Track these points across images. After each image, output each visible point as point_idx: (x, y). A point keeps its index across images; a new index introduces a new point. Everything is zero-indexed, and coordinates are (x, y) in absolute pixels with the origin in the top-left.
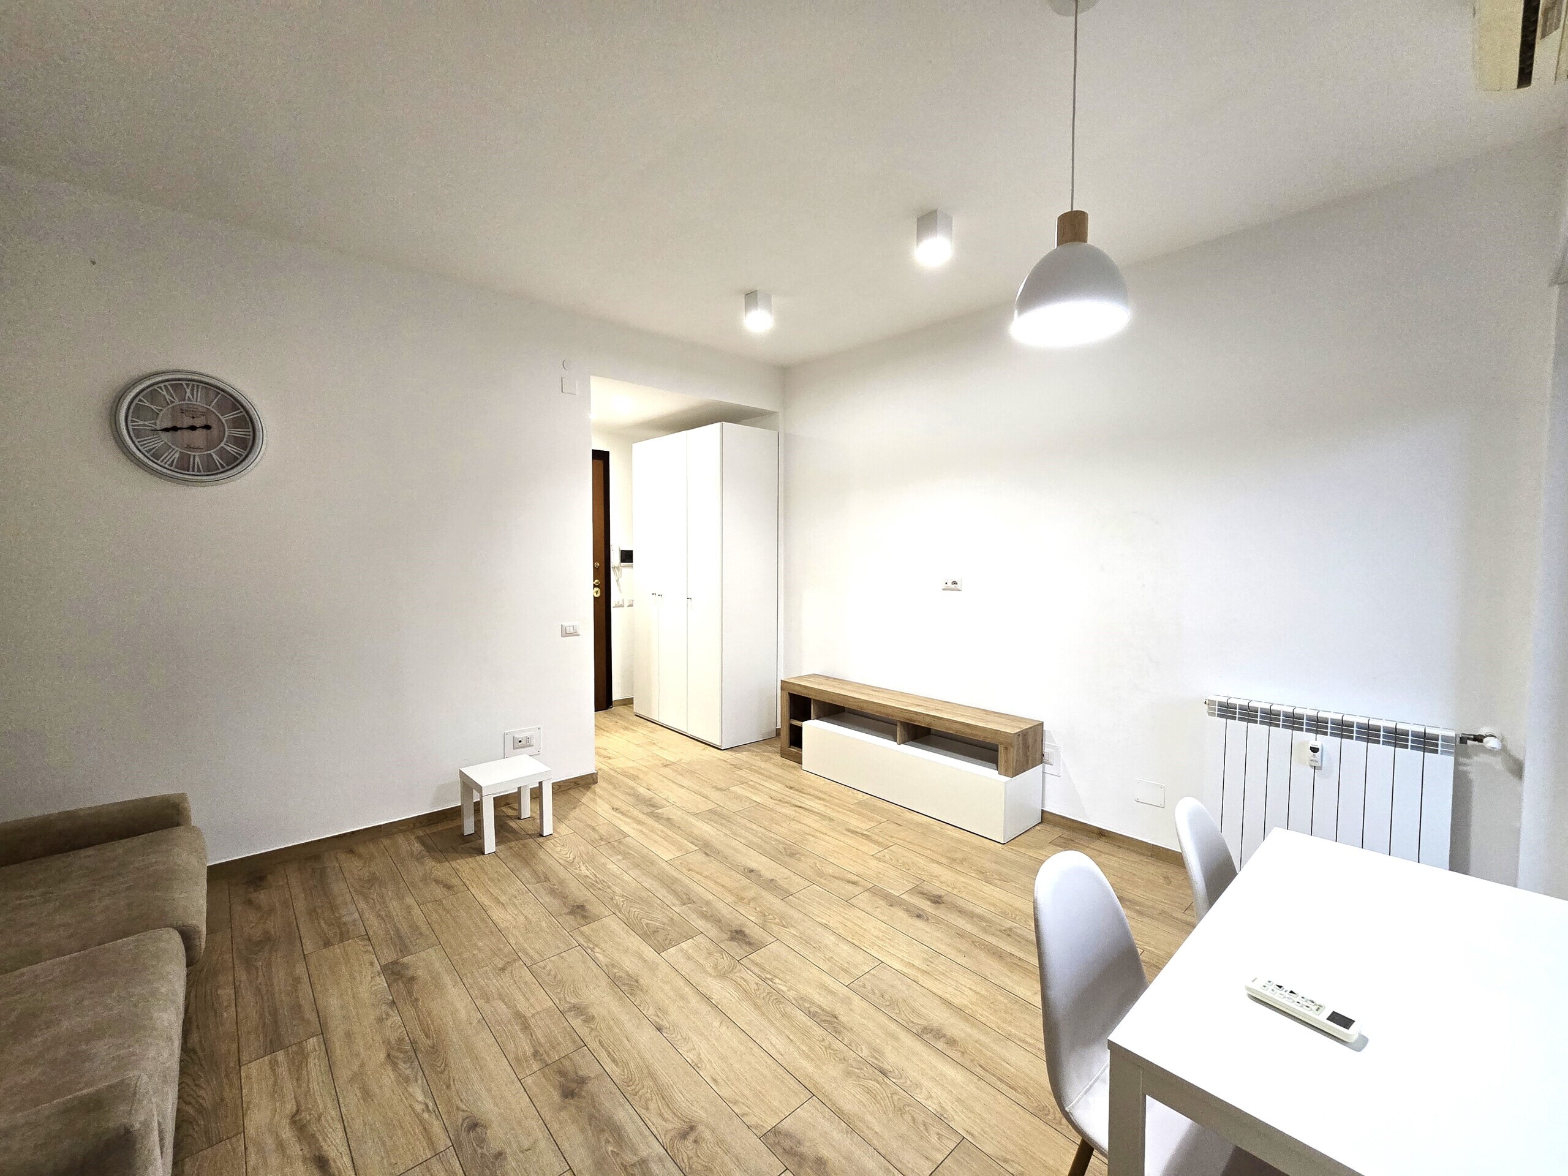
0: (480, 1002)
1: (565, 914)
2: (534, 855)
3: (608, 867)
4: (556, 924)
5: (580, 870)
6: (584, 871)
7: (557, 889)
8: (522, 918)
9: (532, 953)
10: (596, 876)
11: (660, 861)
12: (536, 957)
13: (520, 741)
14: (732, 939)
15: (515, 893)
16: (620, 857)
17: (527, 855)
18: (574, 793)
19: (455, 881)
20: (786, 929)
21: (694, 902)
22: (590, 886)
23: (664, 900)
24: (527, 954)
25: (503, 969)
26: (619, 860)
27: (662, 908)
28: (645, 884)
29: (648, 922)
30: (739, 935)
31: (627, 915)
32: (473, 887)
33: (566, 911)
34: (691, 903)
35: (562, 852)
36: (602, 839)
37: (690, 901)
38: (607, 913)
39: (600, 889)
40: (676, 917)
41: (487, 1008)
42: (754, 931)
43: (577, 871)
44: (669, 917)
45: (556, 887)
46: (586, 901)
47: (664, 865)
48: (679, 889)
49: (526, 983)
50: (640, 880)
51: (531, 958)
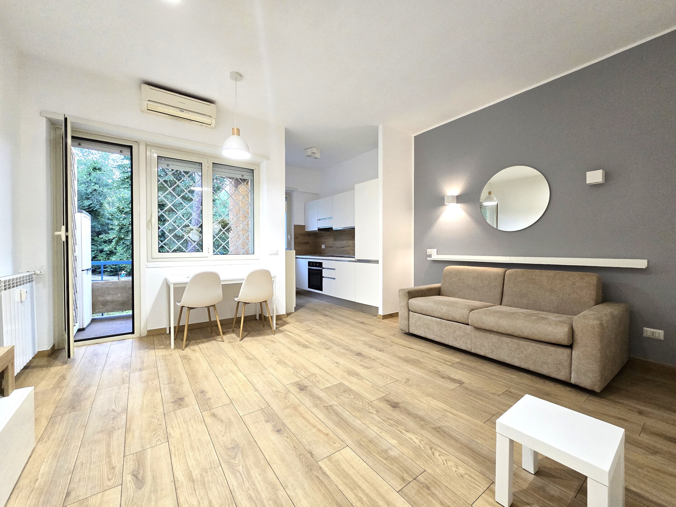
11: (353, 446)
14: (306, 387)
20: (278, 390)
21: (324, 407)
23: (343, 409)
27: (344, 404)
28: (359, 422)
29: (350, 396)
30: (302, 388)
31: (363, 400)
34: (327, 406)
37: (327, 408)
38: (375, 402)
40: (335, 398)
42: (294, 390)
44: (339, 398)
47: (349, 442)
48: (334, 417)
50: (364, 426)
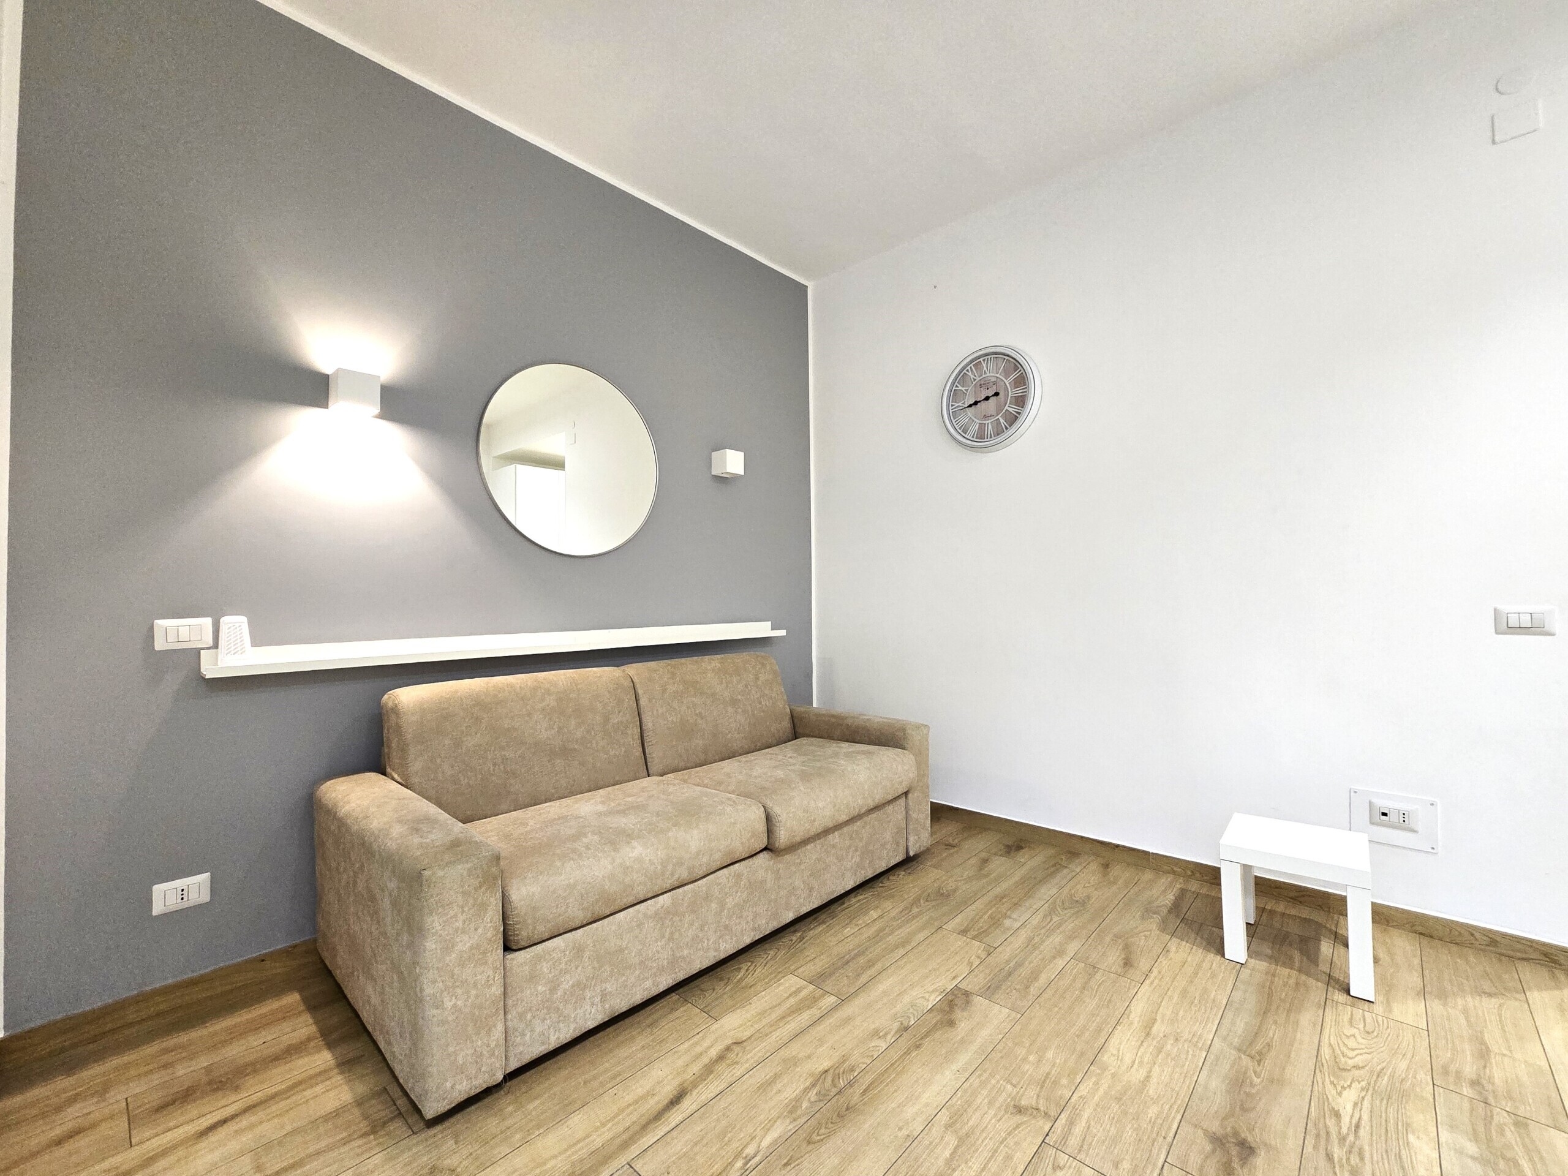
0: (944, 1117)
1: (1205, 1131)
2: (1293, 1008)
3: (1412, 1138)
4: (1170, 1128)
5: (1340, 1094)
6: (1346, 1102)
7: (1252, 1085)
8: (1142, 1074)
9: (1078, 1130)
10: (1357, 1126)
12: (1073, 1141)
13: (1385, 814)
15: (1186, 1035)
16: (1472, 1148)
17: (1283, 1001)
18: (1527, 972)
19: (1143, 964)
22: (1318, 1136)
24: (1071, 1123)
25: (1019, 1110)
26: (1460, 1152)
32: (1152, 983)
33: (1215, 1127)
35: (1351, 1043)
36: (1475, 1083)
39: (1329, 1157)
41: (936, 1131)
43: (1331, 1091)
45: (1256, 1080)
46: (1268, 1147)
49: (1008, 1158)
51: (1065, 1138)
